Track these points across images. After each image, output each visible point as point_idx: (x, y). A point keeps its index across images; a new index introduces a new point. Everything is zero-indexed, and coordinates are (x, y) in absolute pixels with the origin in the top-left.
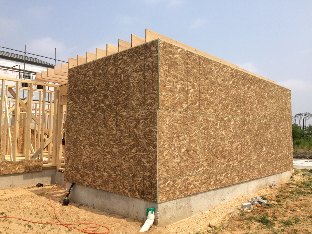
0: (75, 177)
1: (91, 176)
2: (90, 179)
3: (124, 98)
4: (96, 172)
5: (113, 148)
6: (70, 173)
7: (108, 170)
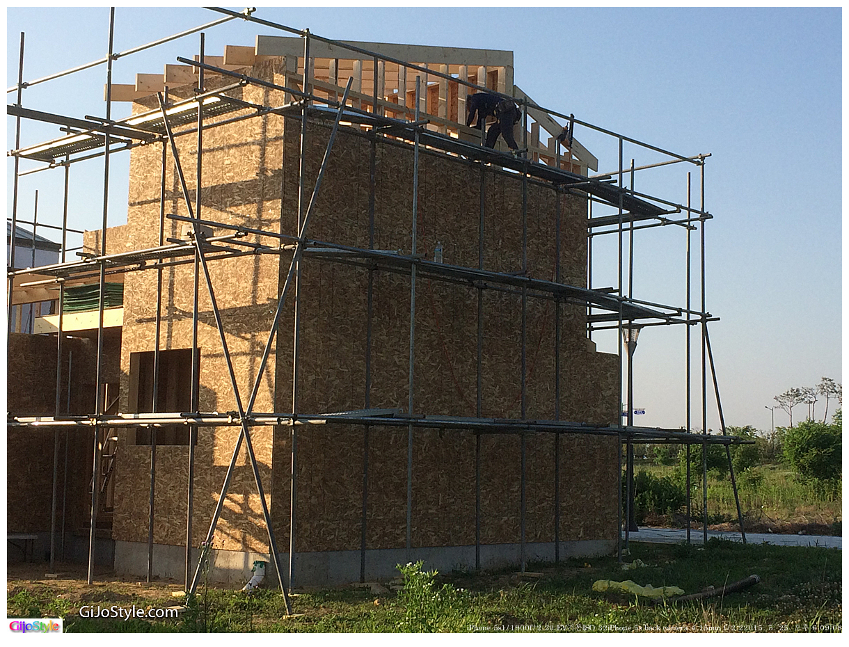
0: (136, 530)
1: (167, 524)
2: (164, 530)
3: (225, 393)
4: (175, 518)
5: (206, 474)
6: (124, 523)
7: (197, 512)
